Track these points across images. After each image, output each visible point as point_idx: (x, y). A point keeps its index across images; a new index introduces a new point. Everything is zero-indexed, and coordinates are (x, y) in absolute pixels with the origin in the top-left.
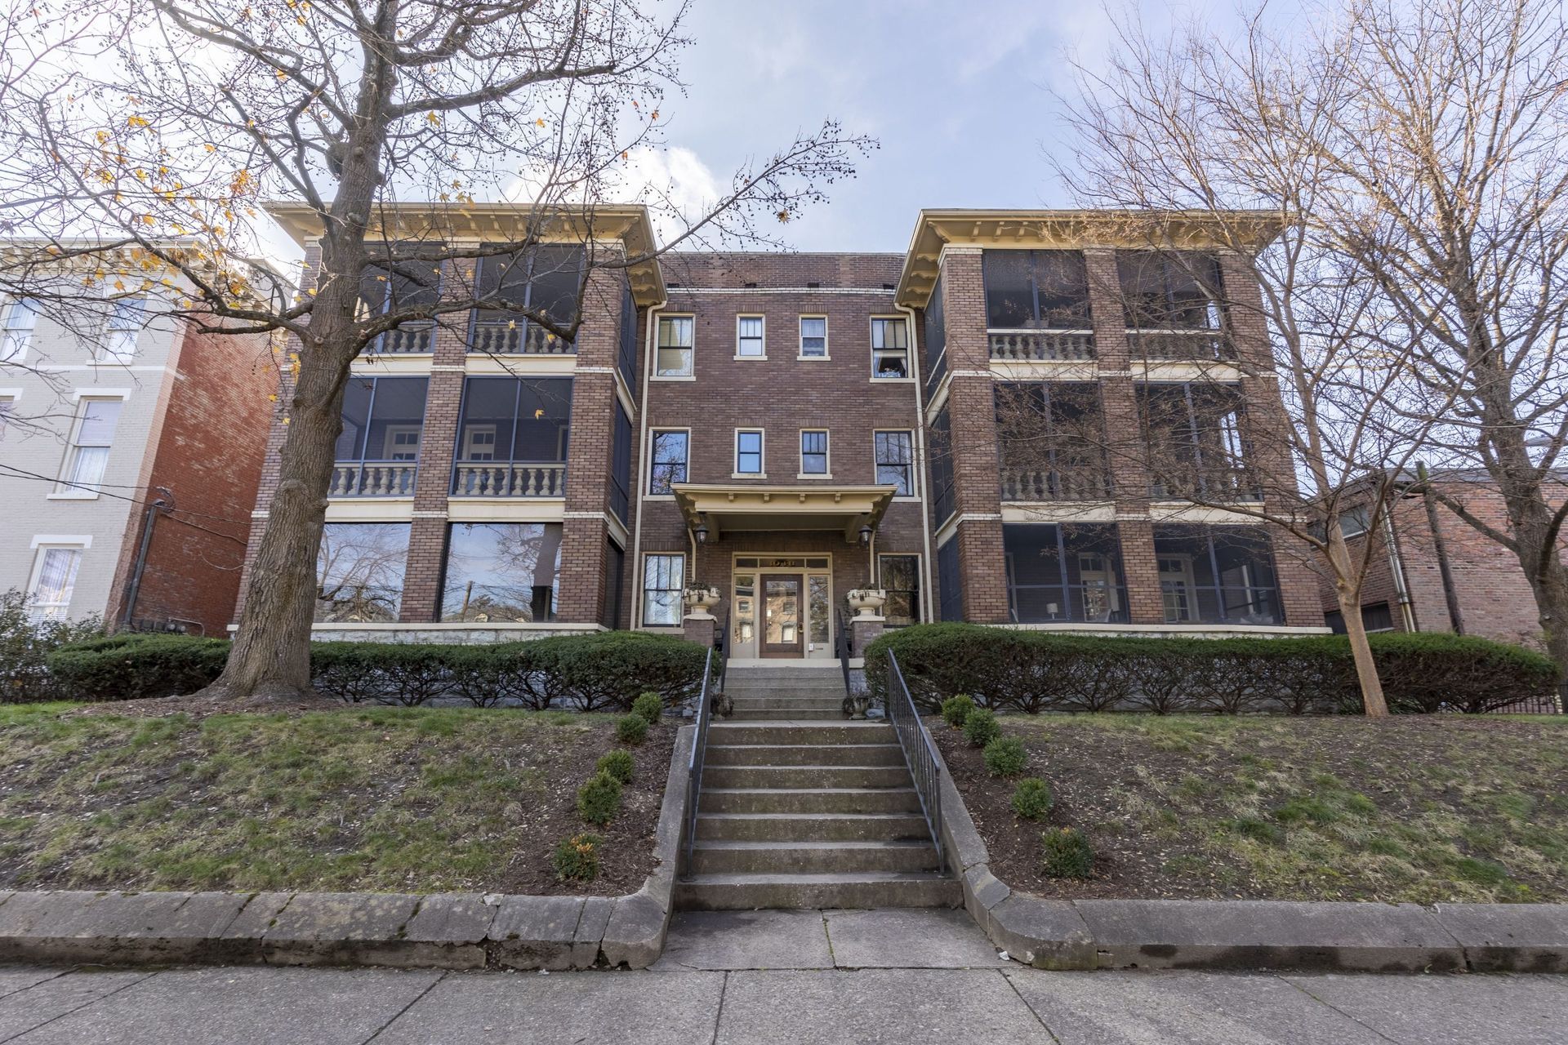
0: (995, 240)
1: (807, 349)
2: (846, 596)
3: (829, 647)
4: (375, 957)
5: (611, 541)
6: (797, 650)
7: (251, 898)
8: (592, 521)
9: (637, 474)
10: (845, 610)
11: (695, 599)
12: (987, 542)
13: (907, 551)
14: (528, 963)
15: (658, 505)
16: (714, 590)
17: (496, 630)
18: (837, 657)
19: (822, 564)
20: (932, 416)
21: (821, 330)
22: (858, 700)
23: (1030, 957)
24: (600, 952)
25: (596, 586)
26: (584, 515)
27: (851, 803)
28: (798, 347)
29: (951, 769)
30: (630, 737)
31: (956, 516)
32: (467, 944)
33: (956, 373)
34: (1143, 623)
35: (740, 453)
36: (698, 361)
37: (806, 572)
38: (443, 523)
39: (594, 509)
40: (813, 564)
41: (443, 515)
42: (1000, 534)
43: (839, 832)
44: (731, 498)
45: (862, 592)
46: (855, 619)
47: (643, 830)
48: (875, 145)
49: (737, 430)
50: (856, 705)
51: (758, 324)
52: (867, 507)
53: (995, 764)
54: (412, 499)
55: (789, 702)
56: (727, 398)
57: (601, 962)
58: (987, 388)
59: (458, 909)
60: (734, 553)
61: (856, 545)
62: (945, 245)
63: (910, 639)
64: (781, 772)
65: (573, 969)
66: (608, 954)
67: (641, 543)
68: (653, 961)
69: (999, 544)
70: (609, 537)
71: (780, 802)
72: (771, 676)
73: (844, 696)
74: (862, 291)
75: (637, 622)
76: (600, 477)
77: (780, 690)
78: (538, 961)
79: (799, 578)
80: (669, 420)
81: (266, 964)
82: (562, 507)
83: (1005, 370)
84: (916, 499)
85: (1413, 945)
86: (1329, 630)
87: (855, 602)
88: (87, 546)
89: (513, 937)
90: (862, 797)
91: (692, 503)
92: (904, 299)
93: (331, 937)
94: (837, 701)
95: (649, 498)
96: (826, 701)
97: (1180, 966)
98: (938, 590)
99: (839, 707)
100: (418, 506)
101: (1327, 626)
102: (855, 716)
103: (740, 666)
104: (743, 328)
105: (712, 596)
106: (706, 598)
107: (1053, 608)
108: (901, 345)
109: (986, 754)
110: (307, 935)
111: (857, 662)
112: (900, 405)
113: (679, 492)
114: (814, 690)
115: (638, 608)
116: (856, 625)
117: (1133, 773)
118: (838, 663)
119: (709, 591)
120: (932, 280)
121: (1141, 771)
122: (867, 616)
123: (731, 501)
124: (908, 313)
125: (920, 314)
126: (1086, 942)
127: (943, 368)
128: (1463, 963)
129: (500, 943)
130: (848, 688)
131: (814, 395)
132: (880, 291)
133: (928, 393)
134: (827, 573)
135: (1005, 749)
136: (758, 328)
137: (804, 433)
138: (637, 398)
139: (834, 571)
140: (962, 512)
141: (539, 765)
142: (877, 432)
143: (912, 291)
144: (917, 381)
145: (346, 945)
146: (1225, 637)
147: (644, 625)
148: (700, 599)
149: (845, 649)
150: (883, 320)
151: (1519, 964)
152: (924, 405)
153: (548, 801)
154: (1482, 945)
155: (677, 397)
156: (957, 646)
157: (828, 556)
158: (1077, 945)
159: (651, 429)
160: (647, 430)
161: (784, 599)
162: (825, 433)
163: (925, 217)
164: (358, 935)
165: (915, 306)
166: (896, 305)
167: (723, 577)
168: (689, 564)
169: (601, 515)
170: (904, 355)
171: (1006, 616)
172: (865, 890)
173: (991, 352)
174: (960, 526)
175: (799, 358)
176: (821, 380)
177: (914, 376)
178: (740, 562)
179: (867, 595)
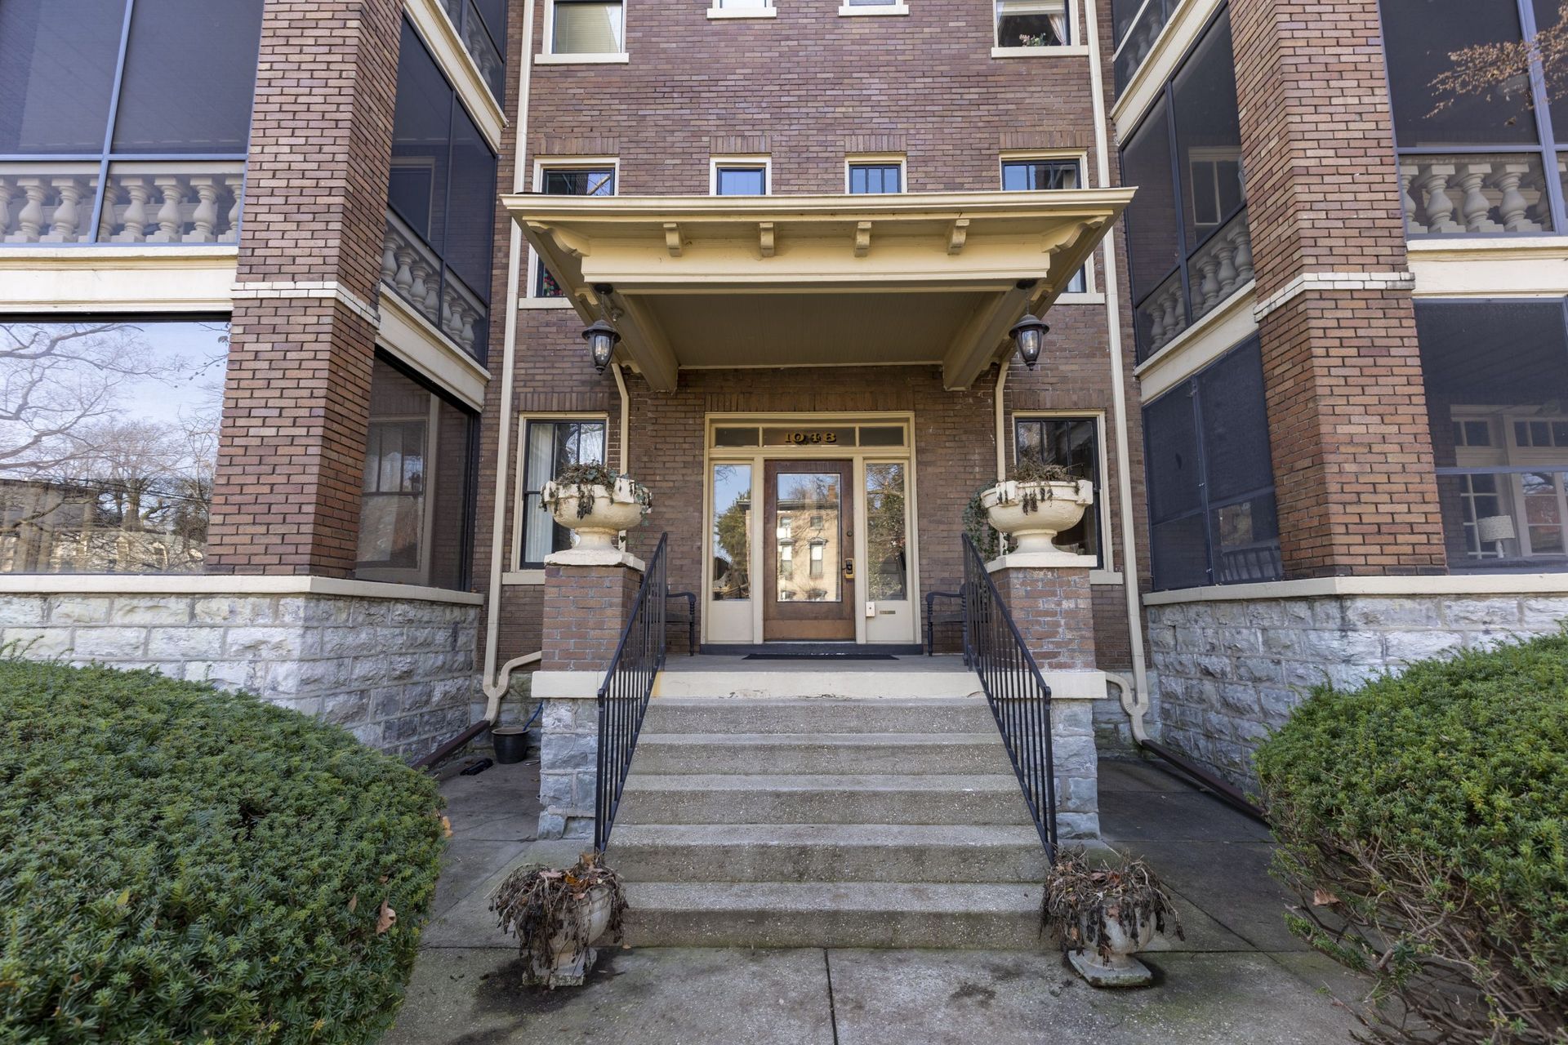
2: (981, 498)
3: (907, 609)
6: (840, 617)
8: (308, 304)
11: (570, 509)
12: (1373, 350)
13: (1075, 407)
15: (552, 318)
17: (44, 596)
19: (893, 437)
20: (1128, 119)
26: (284, 288)
36: (633, 24)
37: (859, 455)
39: (310, 274)
40: (873, 437)
42: (1410, 328)
45: (1031, 488)
46: (1012, 560)
49: (713, 161)
52: (1034, 266)
56: (693, 95)
60: (709, 416)
61: (965, 395)
67: (515, 396)
69: (1406, 354)
75: (506, 559)
79: (844, 467)
80: (575, 145)
82: (229, 273)
84: (1093, 297)
87: (1002, 516)
91: (575, 262)
95: (532, 301)
98: (1143, 488)
106: (601, 507)
112: (1056, 102)
115: (508, 530)
116: (1015, 580)
119: (610, 486)
122: (1035, 553)
131: (875, 86)
133: (1118, 78)
134: (904, 453)
137: (853, 166)
138: (502, 90)
139: (919, 451)
140: (1295, 272)
144: (1093, 50)
147: (524, 565)
148: (585, 509)
152: (1109, 103)
155: (592, 96)
157: (906, 419)
159: (538, 164)
160: (529, 165)
161: (814, 513)
162: (897, 166)
167: (686, 465)
168: (614, 437)
169: (330, 288)
171: (1437, 550)
175: (844, 10)
176: (888, 53)
177: (1084, 41)
178: (726, 438)
179: (1048, 496)
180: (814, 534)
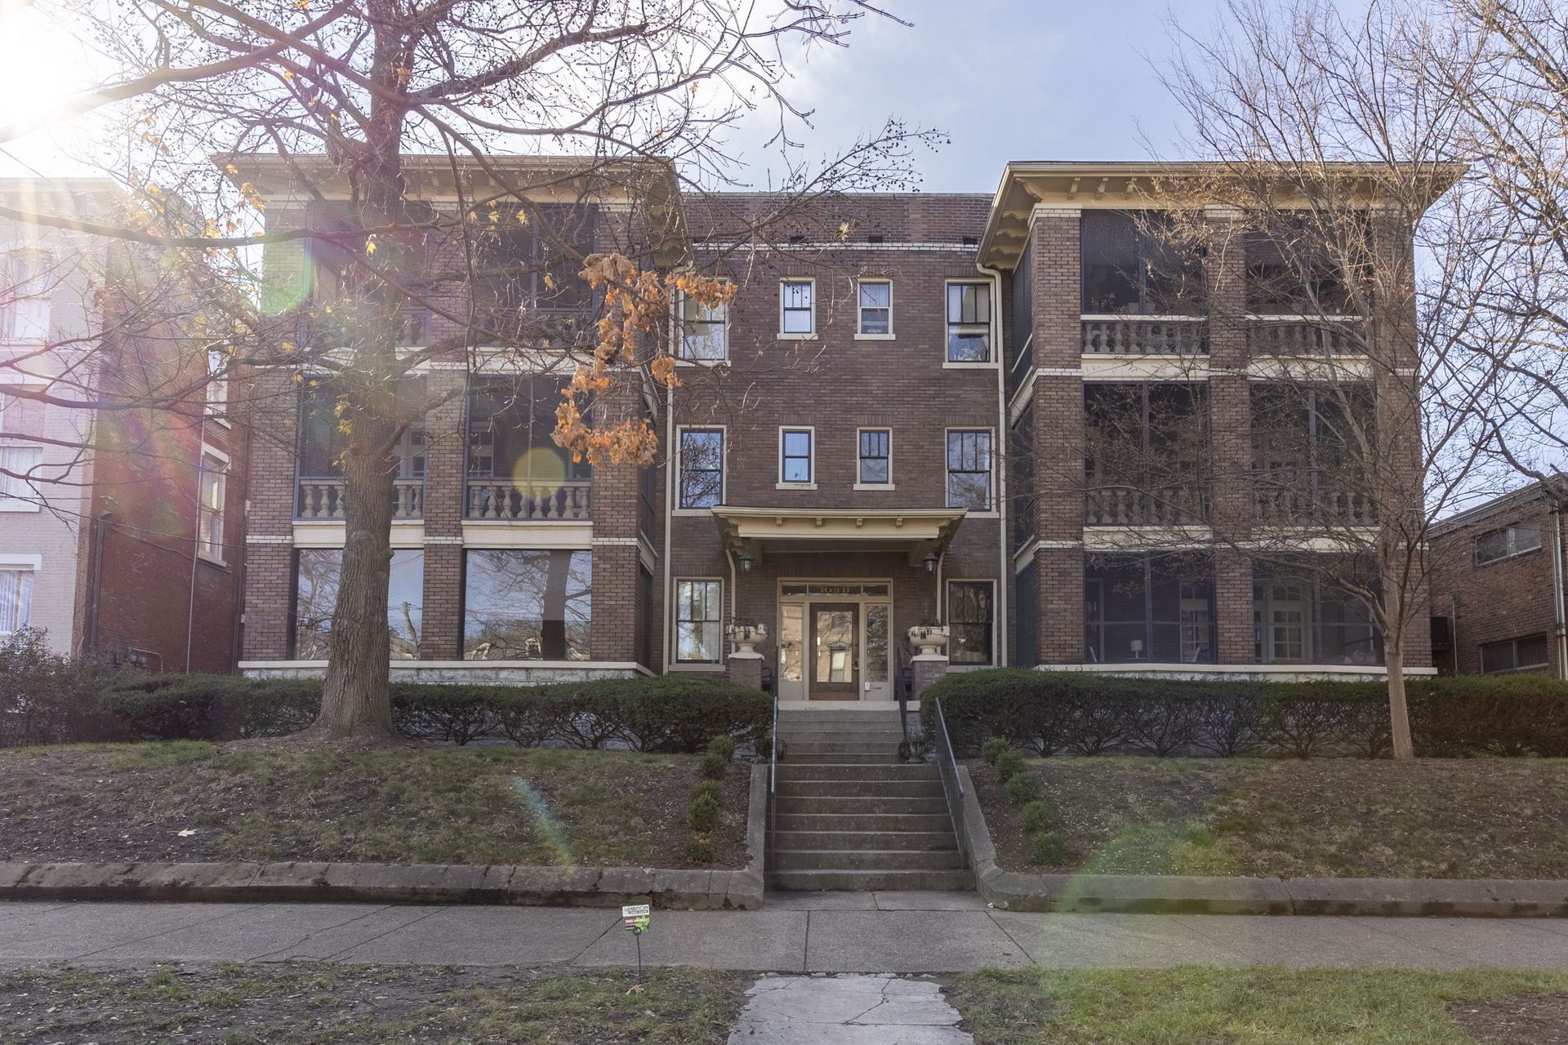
0: (1098, 197)
1: (868, 323)
2: (907, 633)
3: (888, 686)
4: (581, 901)
5: (643, 570)
6: (851, 690)
7: (488, 869)
8: (625, 548)
9: (664, 484)
10: (907, 649)
11: (741, 636)
12: (1064, 573)
13: (981, 576)
14: (679, 905)
15: (689, 520)
16: (761, 626)
18: (896, 699)
19: (881, 591)
20: (1015, 414)
21: (882, 299)
22: (915, 744)
23: (1006, 904)
24: (726, 900)
25: (631, 622)
26: (615, 541)
27: (897, 824)
28: (855, 321)
29: (981, 799)
30: (713, 771)
31: (1034, 542)
32: (640, 894)
33: (1040, 372)
34: (1230, 663)
35: (785, 457)
36: (734, 340)
37: (863, 601)
38: (459, 550)
39: (625, 535)
40: (871, 591)
41: (458, 541)
42: (1081, 564)
43: (887, 843)
44: (779, 522)
45: (924, 629)
46: (915, 658)
47: (737, 839)
48: (944, 139)
49: (781, 428)
50: (912, 749)
51: (806, 291)
52: (932, 532)
53: (1013, 793)
54: (422, 522)
55: (843, 745)
56: (769, 387)
57: (727, 905)
58: (1076, 390)
59: (629, 876)
60: (780, 579)
61: (921, 574)
62: (1037, 206)
63: (962, 686)
64: (840, 801)
65: (709, 908)
66: (732, 901)
67: (671, 568)
68: (759, 906)
69: (1078, 577)
70: (642, 565)
71: (839, 823)
72: (824, 719)
73: (901, 739)
74: (936, 247)
75: (670, 657)
76: (631, 497)
77: (835, 734)
78: (686, 904)
79: (854, 607)
80: (700, 416)
81: (511, 904)
82: (589, 532)
83: (1099, 368)
84: (993, 515)
85: (1261, 899)
86: (1434, 671)
87: (915, 640)
88: (37, 567)
89: (669, 891)
90: (906, 820)
91: (736, 527)
92: (988, 259)
93: (552, 889)
94: (893, 745)
95: (679, 512)
96: (883, 745)
97: (1103, 911)
98: (1014, 622)
99: (895, 751)
100: (429, 531)
101: (1434, 666)
102: (911, 760)
103: (791, 709)
104: (788, 296)
105: (759, 632)
106: (753, 635)
107: (1137, 645)
108: (983, 318)
109: (1007, 786)
110: (534, 888)
111: (914, 705)
112: (979, 397)
113: (721, 516)
114: (870, 734)
115: (670, 642)
116: (917, 665)
117: (1125, 801)
118: (896, 706)
119: (756, 627)
120: (1023, 239)
121: (1131, 798)
122: (928, 655)
123: (779, 526)
124: (993, 277)
125: (1009, 278)
126: (1043, 895)
127: (1027, 361)
128: (1291, 909)
129: (661, 894)
130: (905, 732)
131: (875, 384)
132: (958, 247)
133: (1013, 383)
134: (887, 601)
135: (1022, 781)
136: (806, 296)
137: (861, 432)
139: (895, 601)
140: (1040, 538)
141: (645, 792)
142: (949, 432)
143: (998, 251)
144: (1000, 366)
145: (562, 894)
146: (1319, 678)
147: (679, 662)
148: (747, 636)
149: (904, 689)
150: (962, 285)
151: (1328, 910)
152: (1007, 399)
153: (661, 818)
154: (1306, 898)
155: (709, 387)
156: (1007, 693)
157: (889, 582)
158: (1037, 897)
159: (678, 428)
160: (674, 429)
162: (887, 432)
163: (1012, 173)
164: (568, 888)
165: (1001, 267)
166: (979, 266)
167: (768, 607)
168: (728, 591)
169: (634, 541)
170: (986, 331)
171: (1082, 655)
172: (903, 878)
173: (1084, 344)
174: (1037, 553)
175: (858, 337)
176: (883, 363)
177: (997, 361)
178: (787, 590)
179: (930, 632)
180: (835, 638)
